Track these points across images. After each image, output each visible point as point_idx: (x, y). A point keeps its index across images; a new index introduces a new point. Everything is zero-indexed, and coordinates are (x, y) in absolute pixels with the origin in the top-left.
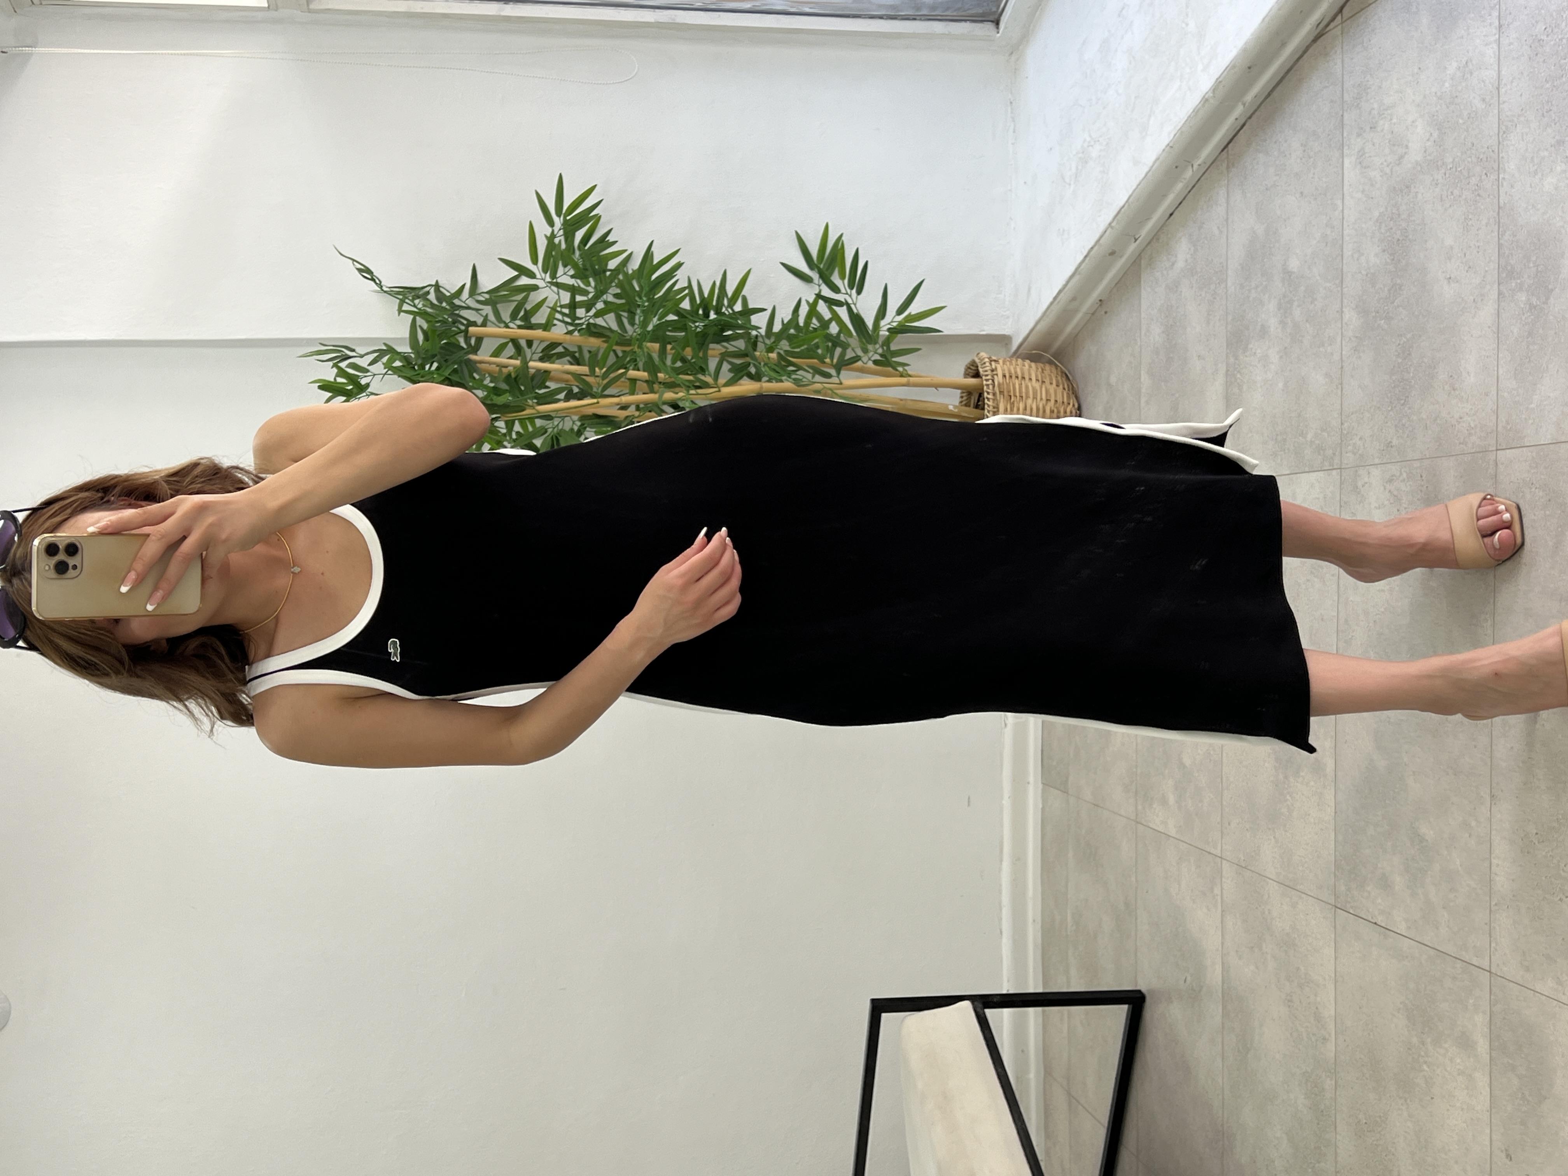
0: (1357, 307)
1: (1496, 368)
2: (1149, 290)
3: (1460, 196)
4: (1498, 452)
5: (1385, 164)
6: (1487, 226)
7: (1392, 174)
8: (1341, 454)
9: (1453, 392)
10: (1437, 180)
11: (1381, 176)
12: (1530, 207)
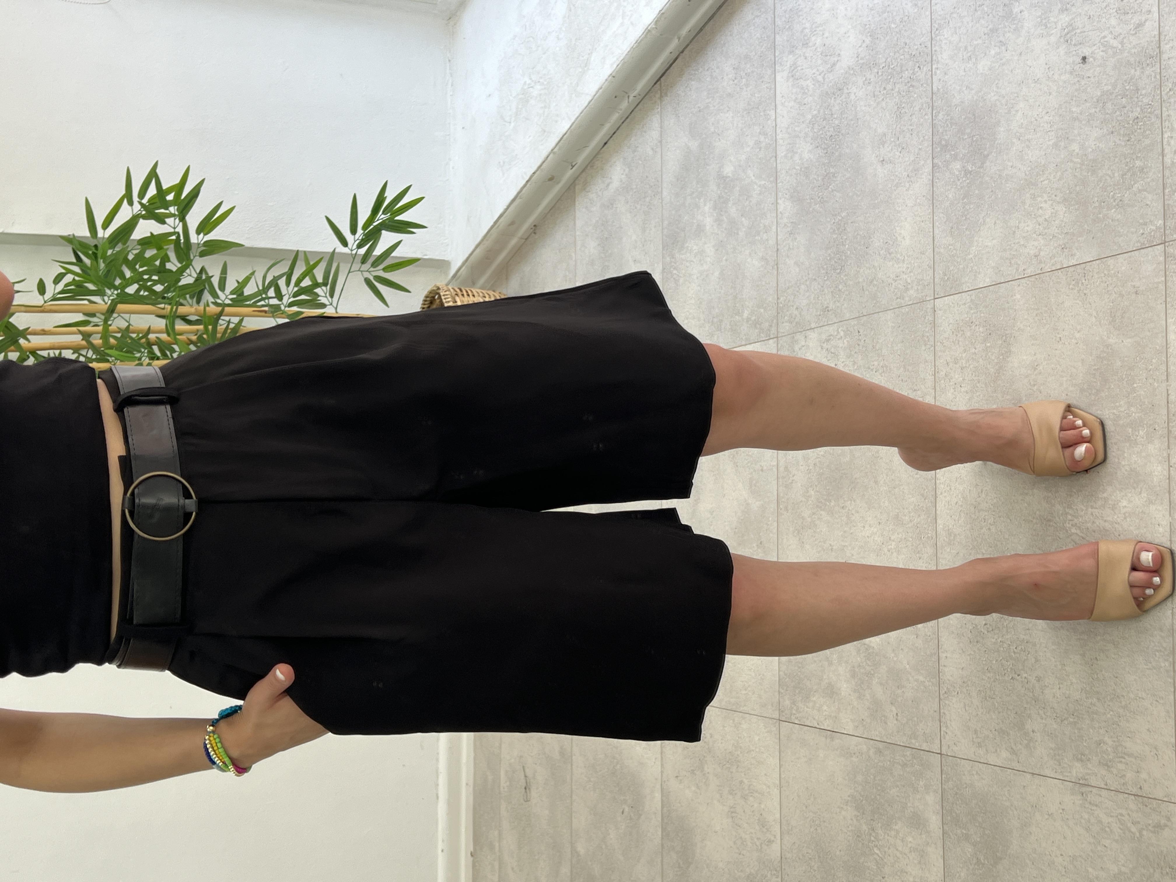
0: (792, 197)
1: (932, 230)
2: (584, 210)
3: (892, 90)
4: (936, 300)
5: (818, 73)
6: (920, 111)
7: (824, 81)
8: (778, 324)
9: (888, 255)
10: (870, 79)
11: (813, 84)
12: (965, 88)
